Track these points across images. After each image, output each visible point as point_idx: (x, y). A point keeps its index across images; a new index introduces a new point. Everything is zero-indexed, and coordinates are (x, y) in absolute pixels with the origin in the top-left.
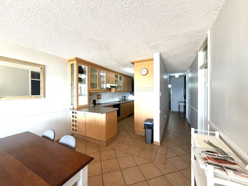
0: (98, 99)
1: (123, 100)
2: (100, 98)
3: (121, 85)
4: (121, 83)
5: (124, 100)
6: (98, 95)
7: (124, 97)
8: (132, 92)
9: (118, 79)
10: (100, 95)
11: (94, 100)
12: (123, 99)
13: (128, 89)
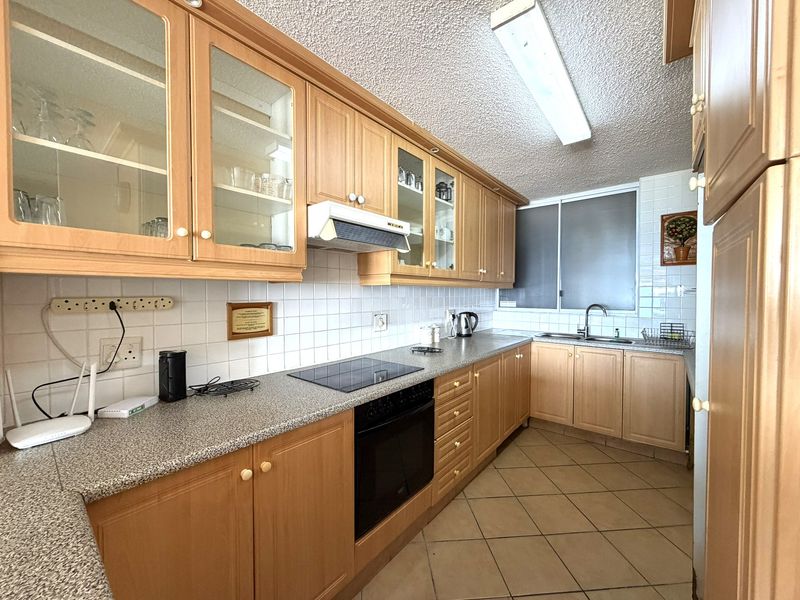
0: (233, 336)
1: (460, 335)
2: (268, 333)
3: (445, 237)
4: (445, 223)
5: (468, 336)
6: (233, 307)
7: (470, 314)
8: (516, 285)
9: (427, 191)
10: (268, 305)
11: (163, 356)
12: (459, 326)
13: (492, 271)
